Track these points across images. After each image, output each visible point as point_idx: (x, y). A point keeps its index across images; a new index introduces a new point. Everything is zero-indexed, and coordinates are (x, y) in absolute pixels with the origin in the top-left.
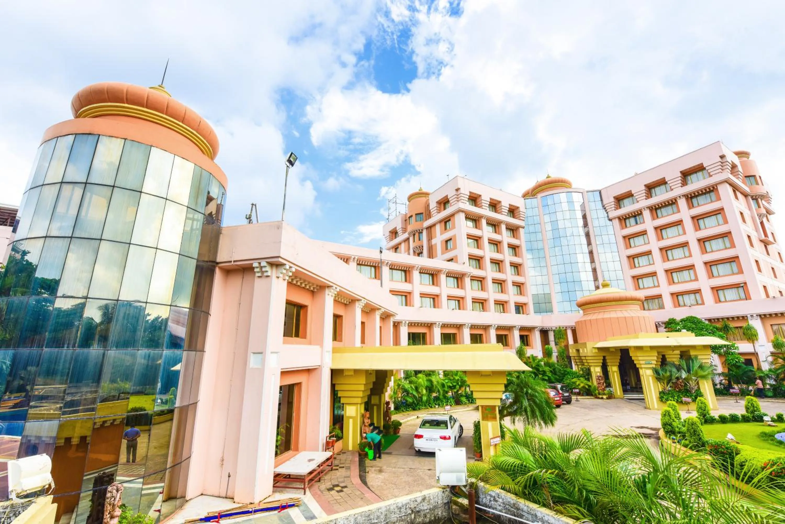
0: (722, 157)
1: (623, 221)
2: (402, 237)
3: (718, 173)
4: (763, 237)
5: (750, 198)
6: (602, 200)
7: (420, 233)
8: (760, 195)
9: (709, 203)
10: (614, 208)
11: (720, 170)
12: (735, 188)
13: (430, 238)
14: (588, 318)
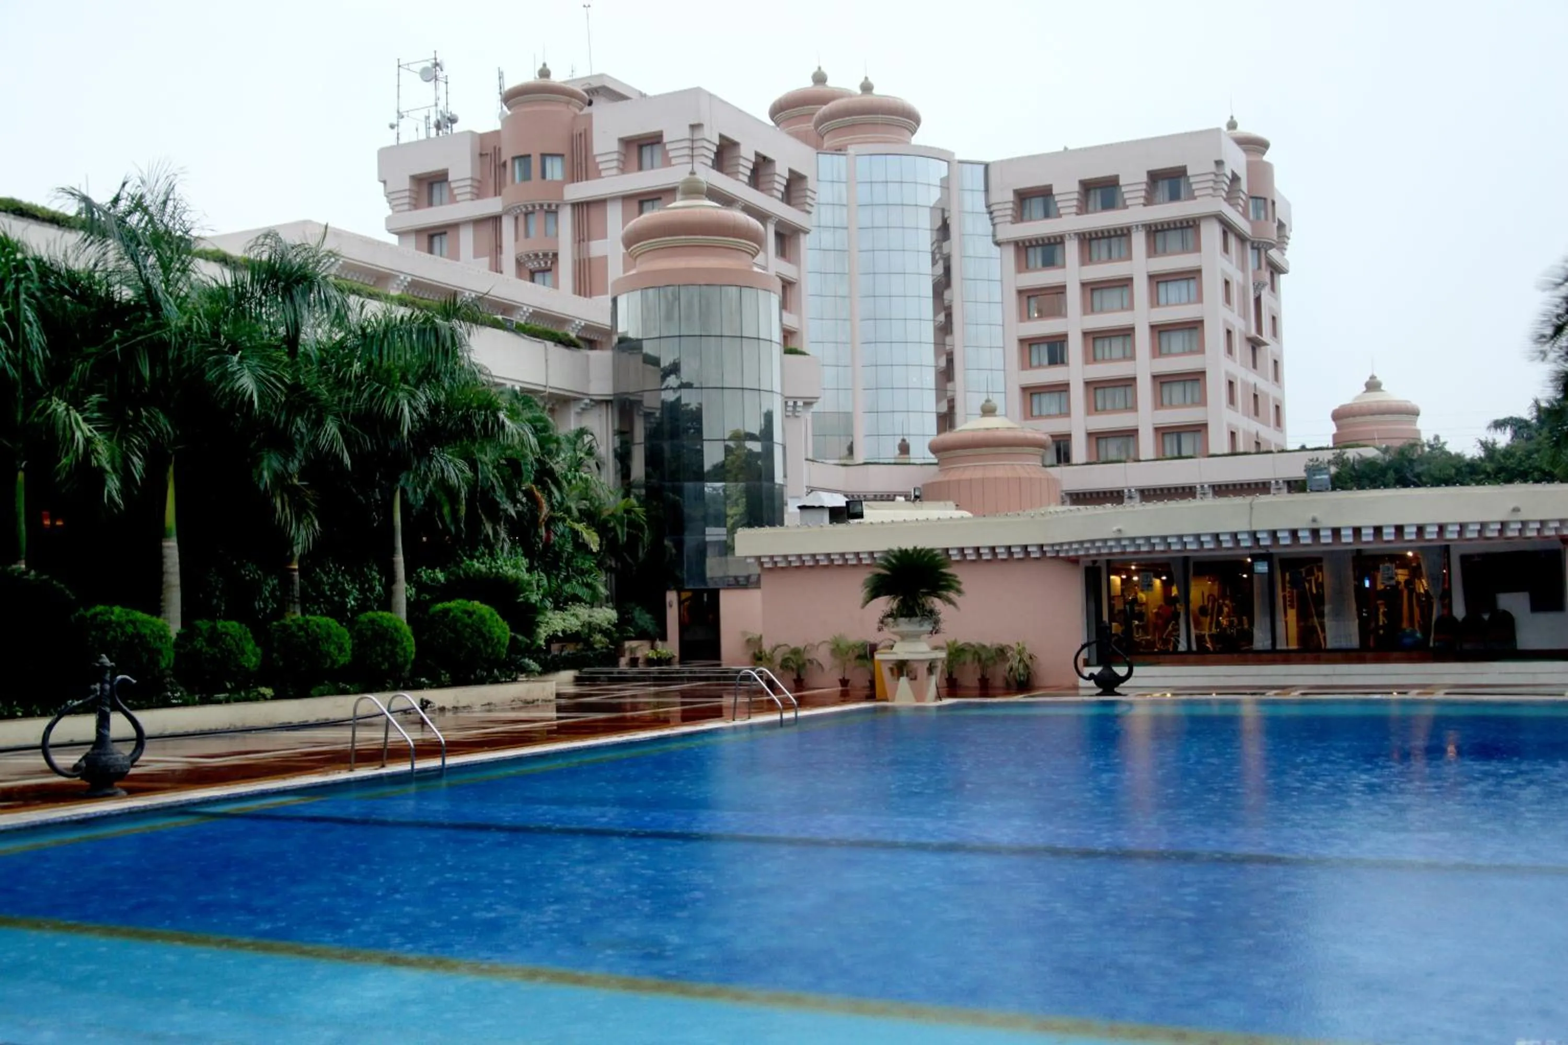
2: (467, 207)
4: (1253, 332)
10: (1009, 218)
11: (1211, 191)
12: (1228, 228)
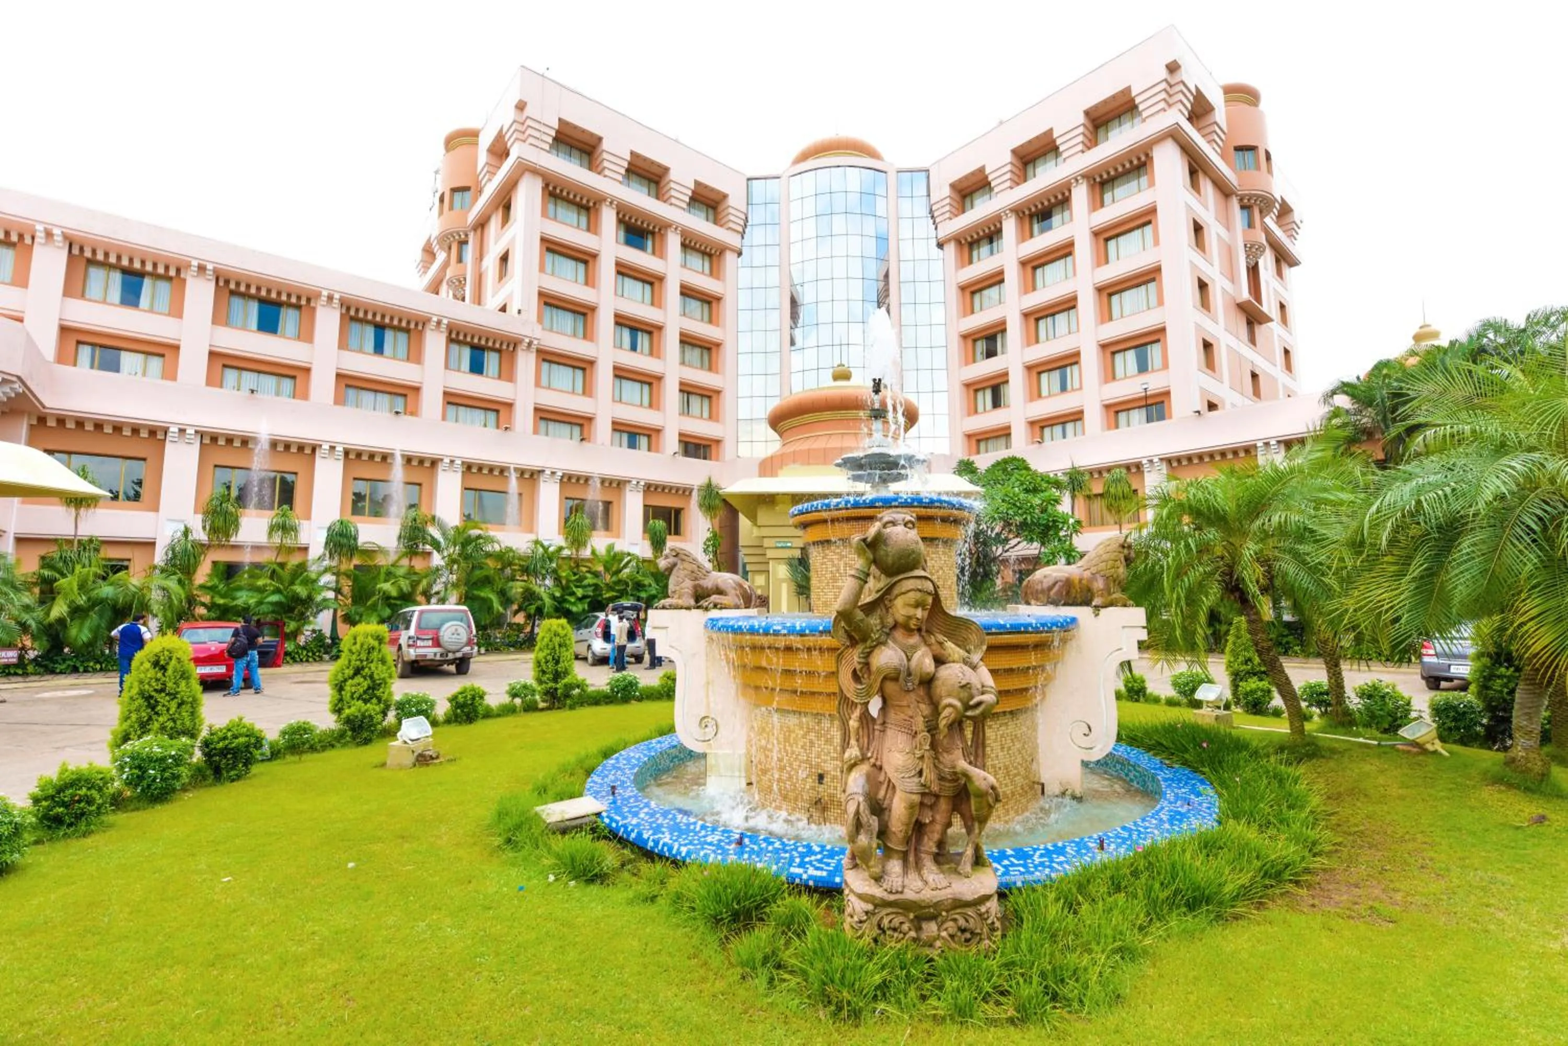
0: (1173, 68)
1: (966, 249)
3: (1158, 112)
5: (1235, 203)
6: (929, 195)
7: (463, 243)
8: (1258, 196)
9: (1135, 194)
13: (480, 254)
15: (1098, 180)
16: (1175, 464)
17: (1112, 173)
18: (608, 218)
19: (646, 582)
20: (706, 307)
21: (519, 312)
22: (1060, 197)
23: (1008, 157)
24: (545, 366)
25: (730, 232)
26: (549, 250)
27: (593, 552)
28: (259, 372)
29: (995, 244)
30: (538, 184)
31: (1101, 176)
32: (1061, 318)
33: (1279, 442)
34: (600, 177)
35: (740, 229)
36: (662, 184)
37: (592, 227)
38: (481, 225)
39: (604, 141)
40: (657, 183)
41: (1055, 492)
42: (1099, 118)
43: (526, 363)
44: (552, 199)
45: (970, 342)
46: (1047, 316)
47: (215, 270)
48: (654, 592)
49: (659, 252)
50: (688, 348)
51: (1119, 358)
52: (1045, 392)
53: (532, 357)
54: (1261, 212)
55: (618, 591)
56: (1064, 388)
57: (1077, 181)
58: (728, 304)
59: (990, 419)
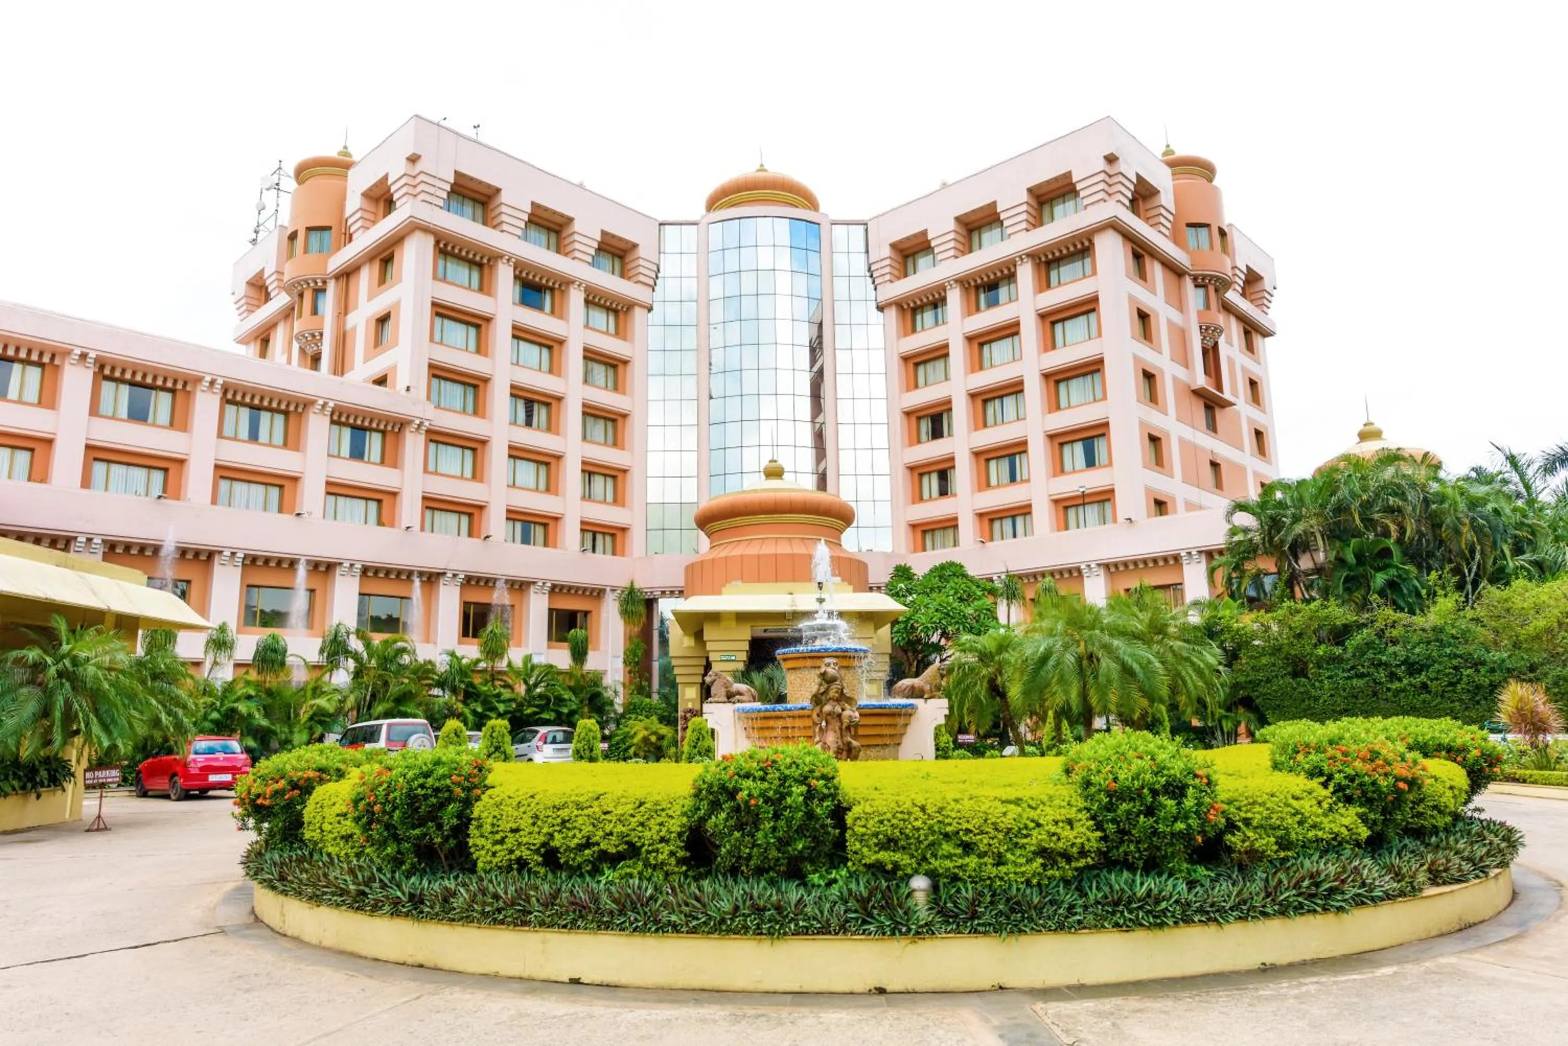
0: (1111, 159)
1: (909, 315)
2: (280, 300)
3: (1098, 201)
4: (1201, 380)
5: (1188, 282)
6: (867, 252)
7: (319, 291)
8: (1212, 277)
9: (1080, 280)
10: (890, 277)
11: (1102, 195)
12: (1141, 248)
13: (344, 308)
14: (722, 553)
15: (1043, 259)
16: (1113, 569)
17: (1057, 254)
18: (504, 276)
19: (566, 697)
20: (611, 372)
21: (408, 389)
22: (1006, 272)
23: (951, 225)
24: (432, 446)
25: (639, 286)
26: (438, 314)
27: (510, 665)
28: (128, 464)
29: (940, 310)
30: (429, 242)
31: (1046, 256)
32: (1009, 402)
33: (1200, 552)
34: (495, 233)
35: (651, 282)
36: (564, 235)
37: (485, 288)
38: (347, 274)
39: (503, 193)
40: (558, 233)
41: (988, 600)
42: (1044, 194)
43: (413, 444)
44: (442, 256)
45: (914, 420)
46: (994, 398)
47: (97, 360)
48: (574, 707)
49: (558, 312)
50: (590, 420)
51: (1067, 450)
52: (994, 481)
53: (421, 439)
54: (1216, 291)
55: (537, 706)
56: (1013, 479)
57: (1022, 259)
58: (636, 369)
59: (936, 509)
